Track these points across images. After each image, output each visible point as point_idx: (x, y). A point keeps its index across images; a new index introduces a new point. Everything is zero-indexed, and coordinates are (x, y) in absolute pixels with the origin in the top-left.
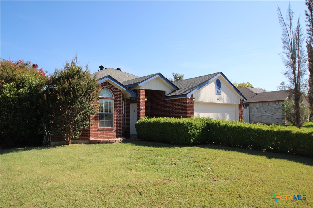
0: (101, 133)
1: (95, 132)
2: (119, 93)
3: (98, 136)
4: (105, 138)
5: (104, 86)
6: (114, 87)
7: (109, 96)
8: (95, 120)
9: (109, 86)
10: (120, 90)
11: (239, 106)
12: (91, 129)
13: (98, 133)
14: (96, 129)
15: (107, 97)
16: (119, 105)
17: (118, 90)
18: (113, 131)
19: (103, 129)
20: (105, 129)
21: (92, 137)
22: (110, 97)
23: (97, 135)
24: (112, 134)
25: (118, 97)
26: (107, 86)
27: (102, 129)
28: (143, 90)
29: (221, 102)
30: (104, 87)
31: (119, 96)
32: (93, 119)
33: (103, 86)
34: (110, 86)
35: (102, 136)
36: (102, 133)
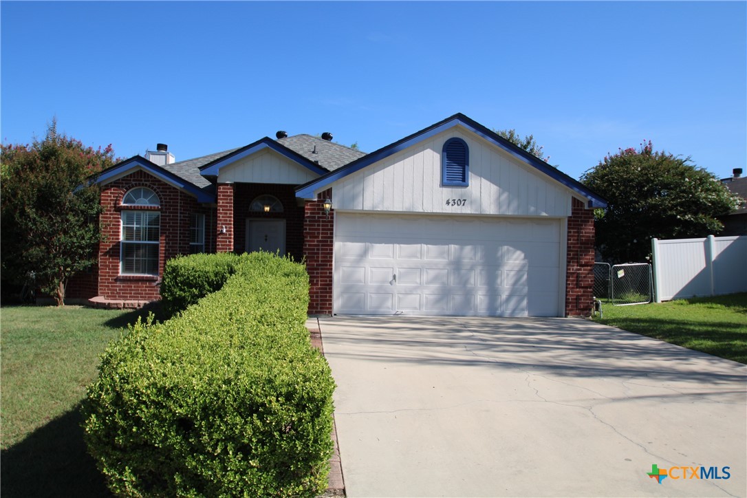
0: (123, 286)
1: (111, 283)
2: (173, 195)
3: (117, 293)
4: (134, 297)
5: (134, 180)
6: (160, 181)
7: (150, 203)
8: (110, 256)
9: (145, 181)
10: (174, 188)
11: (569, 224)
12: (101, 276)
13: (117, 286)
14: (114, 276)
15: (146, 205)
16: (173, 223)
17: (170, 188)
18: (154, 284)
19: (130, 277)
20: (133, 277)
21: (101, 293)
22: (153, 205)
23: (114, 290)
24: (151, 290)
25: (169, 206)
26: (141, 181)
27: (126, 277)
28: (227, 185)
29: (467, 210)
30: (134, 183)
31: (173, 202)
32: (105, 254)
33: (130, 180)
34: (149, 181)
35: (127, 293)
36: (129, 287)
